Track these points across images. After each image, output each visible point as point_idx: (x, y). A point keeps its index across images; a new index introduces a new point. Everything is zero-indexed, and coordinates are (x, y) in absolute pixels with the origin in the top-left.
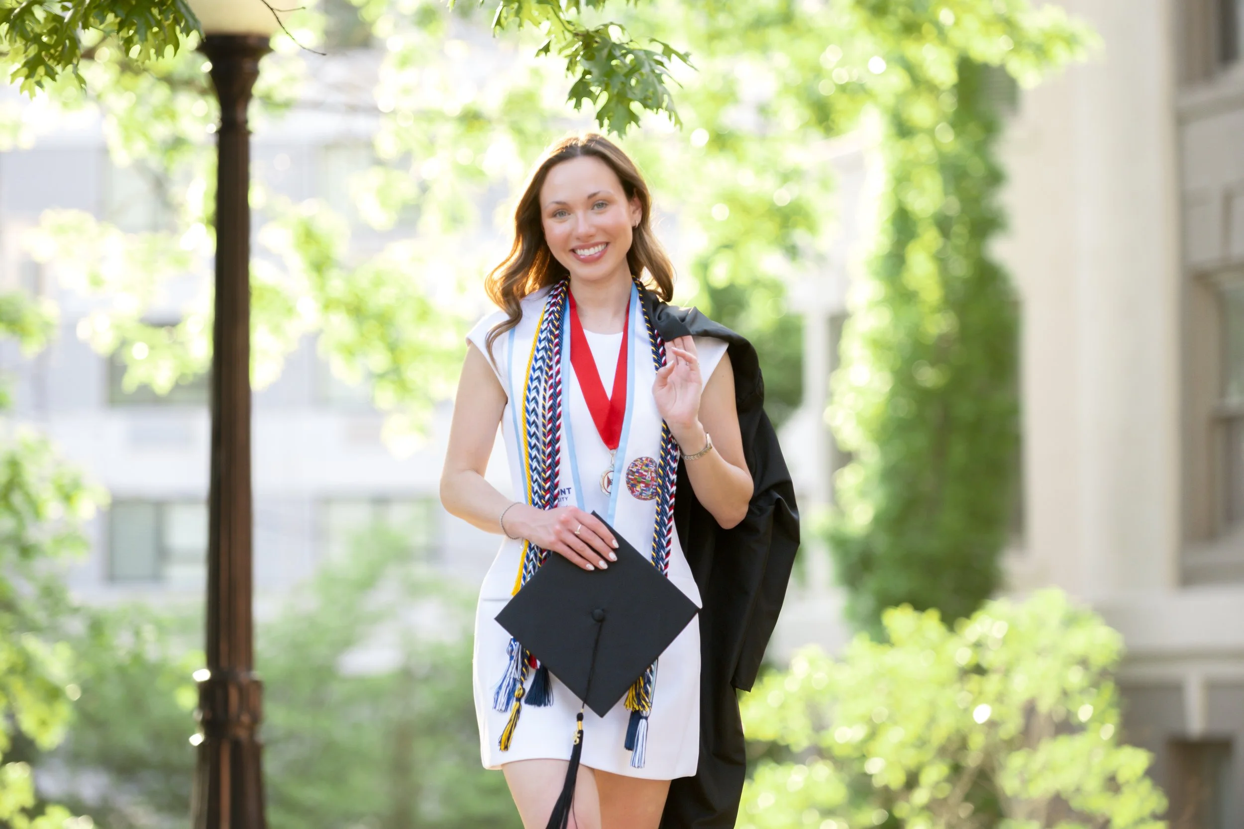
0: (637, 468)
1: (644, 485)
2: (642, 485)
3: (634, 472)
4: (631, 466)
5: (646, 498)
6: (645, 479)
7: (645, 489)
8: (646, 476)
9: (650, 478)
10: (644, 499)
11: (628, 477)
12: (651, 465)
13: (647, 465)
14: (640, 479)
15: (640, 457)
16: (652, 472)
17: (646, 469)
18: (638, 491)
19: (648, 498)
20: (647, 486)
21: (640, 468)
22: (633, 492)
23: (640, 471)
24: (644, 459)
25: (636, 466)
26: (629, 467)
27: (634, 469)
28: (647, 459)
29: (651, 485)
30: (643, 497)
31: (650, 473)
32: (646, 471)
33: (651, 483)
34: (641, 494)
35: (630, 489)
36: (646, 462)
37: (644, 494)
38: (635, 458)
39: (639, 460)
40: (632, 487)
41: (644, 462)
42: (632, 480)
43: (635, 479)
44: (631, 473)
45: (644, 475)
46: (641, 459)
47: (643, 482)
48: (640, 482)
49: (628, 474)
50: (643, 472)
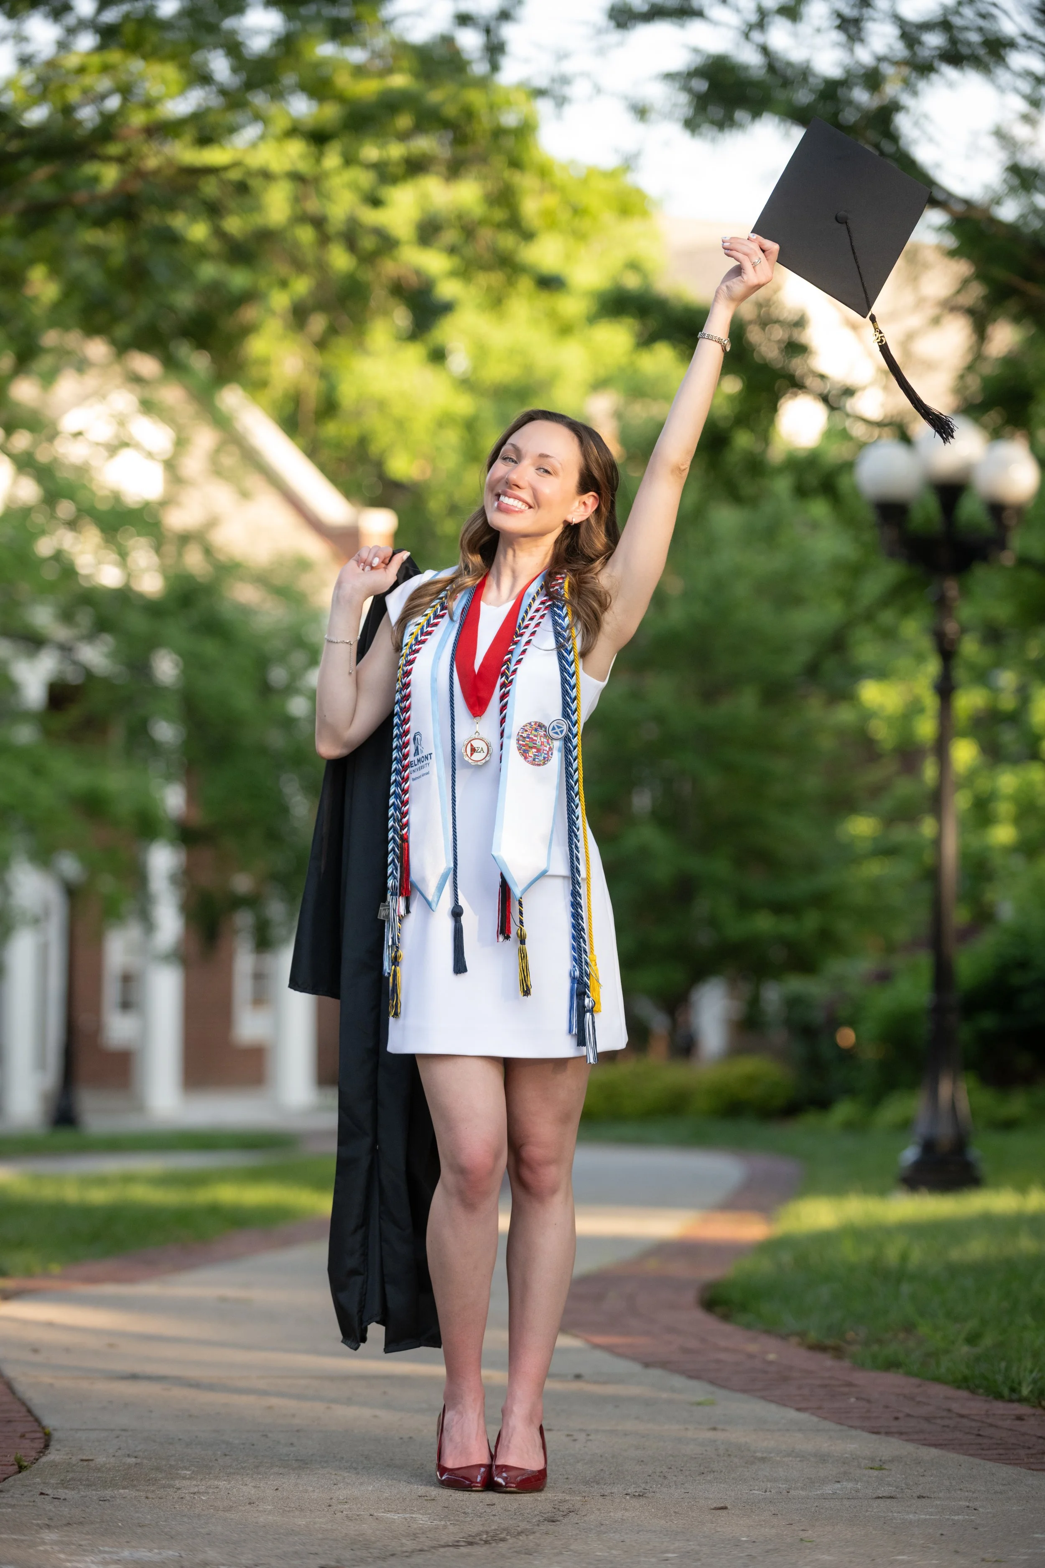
0: (528, 733)
1: (535, 750)
2: (534, 750)
3: (524, 738)
4: (521, 732)
5: (539, 763)
6: (536, 744)
7: (537, 754)
8: (536, 741)
9: (540, 742)
10: (539, 765)
11: (518, 743)
12: (540, 730)
13: (536, 730)
14: (531, 745)
15: (529, 722)
16: (540, 737)
17: (536, 733)
18: (531, 757)
19: (541, 763)
20: (539, 751)
21: (530, 733)
22: (526, 758)
23: (530, 736)
24: (533, 724)
25: (526, 731)
26: (519, 733)
27: (525, 735)
28: (536, 723)
29: (542, 750)
30: (536, 763)
31: (539, 737)
32: (535, 736)
33: (541, 748)
34: (534, 760)
35: (523, 755)
36: (535, 727)
37: (537, 760)
38: (524, 724)
39: (528, 725)
40: (524, 753)
41: (533, 726)
42: (524, 745)
43: (527, 745)
44: (521, 738)
45: (534, 740)
46: (530, 724)
47: (535, 747)
48: (531, 748)
49: (518, 740)
50: (533, 737)
